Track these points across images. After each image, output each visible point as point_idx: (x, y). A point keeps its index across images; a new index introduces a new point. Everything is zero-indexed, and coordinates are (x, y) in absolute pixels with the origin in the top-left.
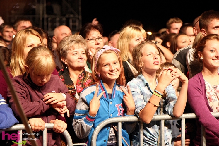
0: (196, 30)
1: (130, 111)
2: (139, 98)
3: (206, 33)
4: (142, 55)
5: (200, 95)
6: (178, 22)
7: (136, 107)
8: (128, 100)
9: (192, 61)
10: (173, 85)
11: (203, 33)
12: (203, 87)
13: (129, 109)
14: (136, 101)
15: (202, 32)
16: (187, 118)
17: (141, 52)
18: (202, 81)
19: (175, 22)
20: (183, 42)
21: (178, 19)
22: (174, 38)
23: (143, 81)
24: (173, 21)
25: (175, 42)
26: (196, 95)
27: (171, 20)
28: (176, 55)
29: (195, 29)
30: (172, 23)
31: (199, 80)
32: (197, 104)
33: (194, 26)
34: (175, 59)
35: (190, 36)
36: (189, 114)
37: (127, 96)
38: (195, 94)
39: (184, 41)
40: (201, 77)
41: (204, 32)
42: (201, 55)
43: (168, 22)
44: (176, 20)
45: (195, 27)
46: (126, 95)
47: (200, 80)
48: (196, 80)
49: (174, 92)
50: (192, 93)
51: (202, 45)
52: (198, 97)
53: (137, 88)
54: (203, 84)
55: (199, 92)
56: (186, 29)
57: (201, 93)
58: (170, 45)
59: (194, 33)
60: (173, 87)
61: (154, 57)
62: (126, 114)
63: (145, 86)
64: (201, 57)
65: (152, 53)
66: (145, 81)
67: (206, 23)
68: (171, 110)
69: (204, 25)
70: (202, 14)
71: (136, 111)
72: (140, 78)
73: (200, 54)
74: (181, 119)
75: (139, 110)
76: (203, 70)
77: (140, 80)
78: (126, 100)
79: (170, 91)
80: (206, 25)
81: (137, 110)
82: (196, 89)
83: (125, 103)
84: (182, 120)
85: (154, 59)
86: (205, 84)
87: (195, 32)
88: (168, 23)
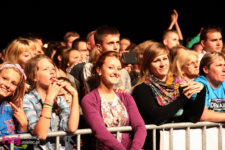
0: (89, 45)
1: (23, 127)
2: (32, 114)
3: (101, 48)
4: (38, 69)
5: (96, 110)
6: (75, 35)
7: (29, 123)
8: (20, 116)
9: (89, 77)
10: (67, 101)
11: (99, 49)
12: (99, 103)
13: (21, 125)
14: (30, 117)
15: (97, 47)
16: (82, 133)
17: (37, 66)
18: (98, 97)
19: (73, 36)
20: (75, 58)
21: (75, 32)
22: (66, 51)
23: (36, 97)
24: (70, 35)
25: (66, 57)
26: (92, 111)
27: (68, 34)
28: (71, 70)
29: (88, 43)
30: (69, 36)
31: (94, 96)
32: (93, 120)
33: (87, 41)
34: (69, 73)
35: (82, 51)
36: (85, 129)
37: (19, 112)
38: (90, 110)
39: (76, 56)
40: (96, 93)
41: (100, 47)
42: (99, 71)
43: (65, 35)
44: (72, 34)
45: (89, 42)
46: (17, 111)
47: (96, 96)
48: (92, 96)
49: (68, 108)
50: (88, 109)
51: (102, 61)
52: (94, 113)
53: (30, 104)
54: (99, 100)
55: (95, 108)
56: (78, 44)
57: (97, 109)
58: (61, 58)
59: (87, 48)
60: (66, 102)
61: (51, 72)
62: (19, 131)
63: (38, 103)
64: (99, 73)
65: (48, 68)
66: (38, 97)
67: (101, 38)
68: (65, 126)
69: (99, 40)
70: (97, 29)
71: (29, 128)
72: (33, 93)
73: (98, 69)
74: (76, 135)
75: (34, 127)
76: (99, 86)
77: (33, 96)
78: (18, 116)
79: (63, 107)
80: (101, 40)
81: (30, 126)
82: (92, 105)
83: (17, 119)
84: (78, 136)
85: (50, 74)
86: (101, 101)
87: (88, 46)
88: (65, 37)
